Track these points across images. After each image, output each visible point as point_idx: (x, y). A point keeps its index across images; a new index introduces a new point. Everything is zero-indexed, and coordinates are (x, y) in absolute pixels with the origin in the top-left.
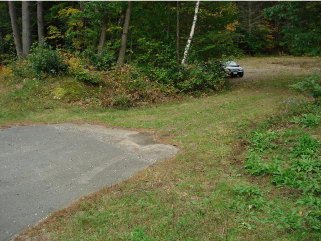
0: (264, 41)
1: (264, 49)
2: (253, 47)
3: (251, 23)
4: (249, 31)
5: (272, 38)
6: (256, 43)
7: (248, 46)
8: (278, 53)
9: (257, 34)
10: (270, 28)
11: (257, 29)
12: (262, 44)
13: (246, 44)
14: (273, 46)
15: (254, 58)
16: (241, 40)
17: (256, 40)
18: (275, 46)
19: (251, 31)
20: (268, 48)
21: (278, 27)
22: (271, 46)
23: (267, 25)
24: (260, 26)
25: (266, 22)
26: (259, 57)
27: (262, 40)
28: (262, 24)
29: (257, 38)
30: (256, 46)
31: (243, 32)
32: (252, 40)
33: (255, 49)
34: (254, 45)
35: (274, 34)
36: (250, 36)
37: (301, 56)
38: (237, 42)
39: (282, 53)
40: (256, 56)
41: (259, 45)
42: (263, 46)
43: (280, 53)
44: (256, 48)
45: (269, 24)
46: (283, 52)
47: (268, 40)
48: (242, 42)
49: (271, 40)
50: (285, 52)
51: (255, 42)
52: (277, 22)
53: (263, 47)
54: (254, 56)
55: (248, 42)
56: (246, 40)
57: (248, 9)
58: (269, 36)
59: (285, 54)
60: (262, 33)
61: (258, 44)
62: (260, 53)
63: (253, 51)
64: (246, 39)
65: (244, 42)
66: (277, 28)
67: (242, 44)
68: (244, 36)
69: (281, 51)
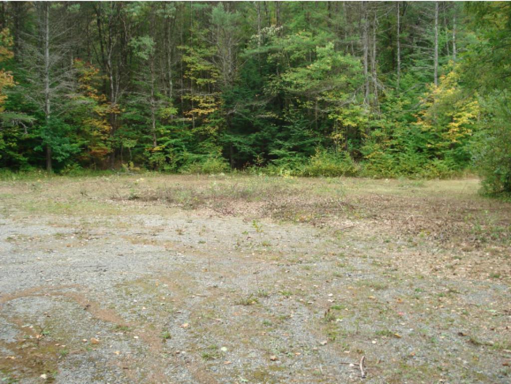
0: (86, 136)
1: (86, 156)
2: (58, 149)
3: (52, 86)
4: (46, 107)
5: (106, 128)
6: (67, 139)
7: (45, 148)
8: (122, 167)
9: (68, 116)
10: (100, 103)
11: (67, 104)
12: (81, 143)
13: (39, 140)
14: (109, 150)
15: (61, 179)
16: (23, 131)
17: (66, 133)
18: (112, 147)
19: (51, 108)
20: (95, 153)
21: (119, 103)
22: (102, 148)
23: (93, 96)
24: (72, 95)
25: (89, 88)
26: (76, 175)
27: (79, 132)
28: (79, 91)
29: (68, 127)
30: (66, 146)
31: (29, 110)
32: (54, 130)
33: (64, 154)
34: (60, 145)
35: (109, 118)
36: (48, 122)
37: (175, 171)
38: (14, 137)
39: (129, 166)
40: (67, 173)
41: (74, 145)
42: (84, 148)
43: (125, 166)
44: (67, 152)
45: (97, 94)
46: (132, 164)
47: (95, 133)
48: (26, 135)
49: (104, 133)
50: (137, 163)
51: (62, 137)
52: (115, 90)
53: (83, 151)
54: (61, 175)
55: (43, 135)
56: (37, 131)
57: (42, 52)
58: (97, 124)
59: (138, 169)
60: (79, 114)
61: (71, 143)
62: (75, 165)
63: (59, 159)
64: (37, 129)
65: (33, 136)
66: (115, 105)
67: (29, 140)
68: (30, 119)
69: (127, 160)
